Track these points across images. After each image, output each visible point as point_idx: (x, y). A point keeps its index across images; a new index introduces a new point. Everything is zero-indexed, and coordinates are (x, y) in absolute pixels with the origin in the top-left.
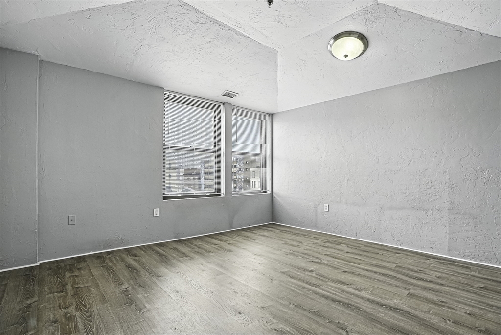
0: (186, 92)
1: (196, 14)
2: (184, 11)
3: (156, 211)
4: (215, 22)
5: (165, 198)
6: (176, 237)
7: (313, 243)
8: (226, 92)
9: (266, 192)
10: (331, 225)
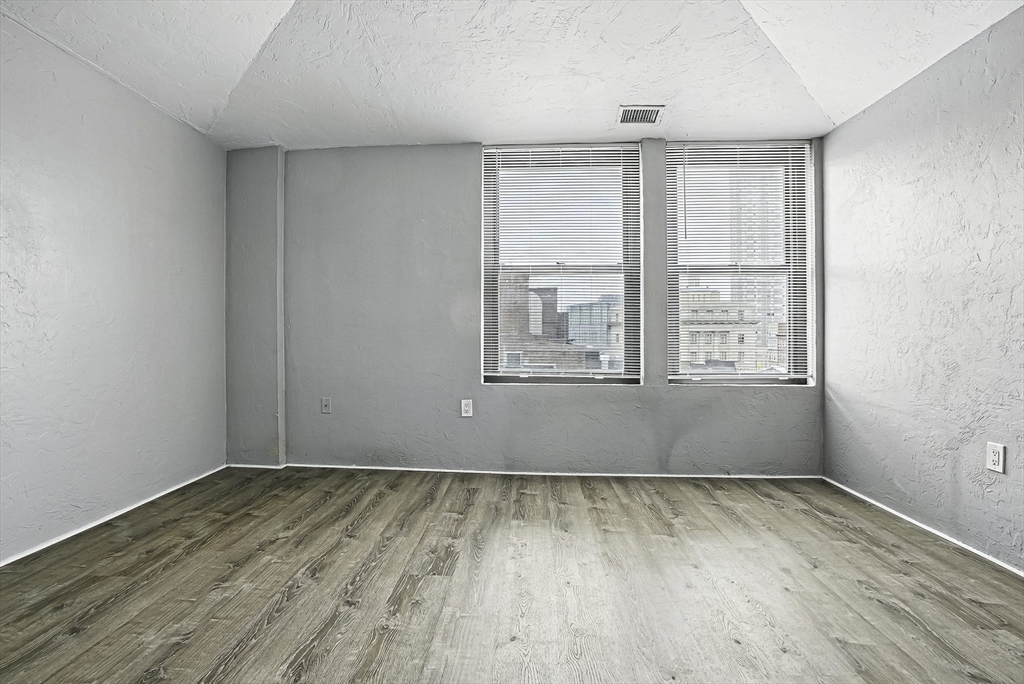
3: (466, 405)
5: (488, 380)
6: (507, 469)
7: (863, 578)
8: (622, 109)
9: (804, 381)
10: (1018, 534)
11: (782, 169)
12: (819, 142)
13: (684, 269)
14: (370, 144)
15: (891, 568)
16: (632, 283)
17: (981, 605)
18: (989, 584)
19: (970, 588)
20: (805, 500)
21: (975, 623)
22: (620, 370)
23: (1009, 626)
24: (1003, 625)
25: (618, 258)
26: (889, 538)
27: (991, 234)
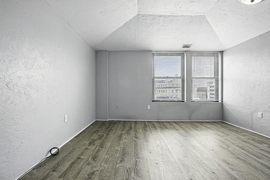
0: (163, 50)
1: (150, 17)
2: (145, 18)
3: (149, 107)
4: (160, 16)
5: (153, 101)
6: (158, 120)
7: (237, 137)
8: (183, 45)
9: (218, 101)
10: (264, 129)
11: (214, 57)
12: (222, 52)
13: (194, 78)
14: (129, 50)
15: (242, 135)
16: (183, 81)
17: (259, 140)
18: (260, 138)
19: (257, 138)
20: (221, 125)
21: (259, 143)
22: (181, 99)
23: (265, 143)
24: (264, 143)
25: (180, 75)
26: (240, 131)
27: (259, 74)
